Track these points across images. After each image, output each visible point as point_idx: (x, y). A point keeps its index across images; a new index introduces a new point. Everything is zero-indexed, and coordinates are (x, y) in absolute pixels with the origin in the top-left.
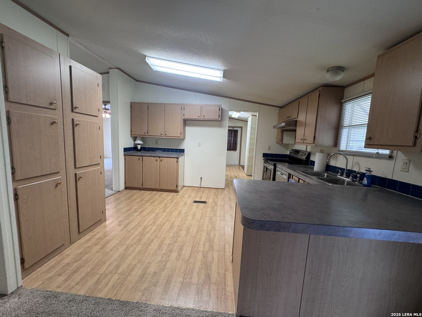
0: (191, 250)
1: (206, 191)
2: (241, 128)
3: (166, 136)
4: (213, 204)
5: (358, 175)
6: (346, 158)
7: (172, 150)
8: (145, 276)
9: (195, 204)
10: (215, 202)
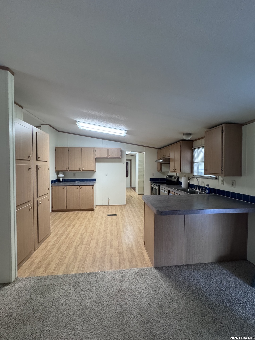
0: (118, 243)
1: (114, 207)
2: (131, 160)
3: (83, 170)
4: (122, 216)
5: (204, 188)
6: (198, 180)
7: (87, 180)
8: (96, 260)
9: (109, 216)
10: (122, 214)
